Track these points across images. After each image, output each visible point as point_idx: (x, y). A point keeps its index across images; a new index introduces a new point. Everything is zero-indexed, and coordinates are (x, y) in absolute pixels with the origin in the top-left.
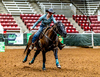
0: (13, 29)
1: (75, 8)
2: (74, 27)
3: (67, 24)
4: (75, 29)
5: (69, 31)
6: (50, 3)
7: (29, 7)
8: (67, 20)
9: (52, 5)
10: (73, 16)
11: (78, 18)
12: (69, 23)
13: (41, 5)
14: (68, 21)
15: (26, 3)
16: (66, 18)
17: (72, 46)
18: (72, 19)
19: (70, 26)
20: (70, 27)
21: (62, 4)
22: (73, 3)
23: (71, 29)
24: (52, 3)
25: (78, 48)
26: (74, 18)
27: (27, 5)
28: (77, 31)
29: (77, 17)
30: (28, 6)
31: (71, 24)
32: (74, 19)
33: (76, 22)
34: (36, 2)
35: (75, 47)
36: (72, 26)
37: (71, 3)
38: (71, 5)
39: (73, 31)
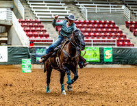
0: (43, 41)
1: (129, 11)
2: (127, 39)
3: (119, 34)
4: (129, 41)
5: (121, 43)
6: (93, 5)
7: (65, 10)
8: (117, 28)
9: (96, 8)
10: (127, 23)
11: (133, 26)
12: (121, 32)
13: (82, 7)
14: (120, 30)
15: (61, 4)
16: (116, 26)
17: (124, 64)
18: (125, 26)
19: (122, 36)
20: (122, 38)
21: (110, 5)
22: (125, 5)
23: (123, 41)
24: (96, 5)
25: (134, 67)
26: (128, 25)
27: (63, 7)
28: (131, 43)
29: (132, 23)
30: (63, 9)
31: (124, 34)
32: (127, 27)
33: (131, 31)
34: (74, 3)
35: (129, 66)
36: (125, 36)
37: (123, 4)
38: (123, 7)
39: (126, 43)
